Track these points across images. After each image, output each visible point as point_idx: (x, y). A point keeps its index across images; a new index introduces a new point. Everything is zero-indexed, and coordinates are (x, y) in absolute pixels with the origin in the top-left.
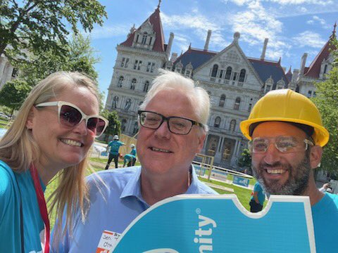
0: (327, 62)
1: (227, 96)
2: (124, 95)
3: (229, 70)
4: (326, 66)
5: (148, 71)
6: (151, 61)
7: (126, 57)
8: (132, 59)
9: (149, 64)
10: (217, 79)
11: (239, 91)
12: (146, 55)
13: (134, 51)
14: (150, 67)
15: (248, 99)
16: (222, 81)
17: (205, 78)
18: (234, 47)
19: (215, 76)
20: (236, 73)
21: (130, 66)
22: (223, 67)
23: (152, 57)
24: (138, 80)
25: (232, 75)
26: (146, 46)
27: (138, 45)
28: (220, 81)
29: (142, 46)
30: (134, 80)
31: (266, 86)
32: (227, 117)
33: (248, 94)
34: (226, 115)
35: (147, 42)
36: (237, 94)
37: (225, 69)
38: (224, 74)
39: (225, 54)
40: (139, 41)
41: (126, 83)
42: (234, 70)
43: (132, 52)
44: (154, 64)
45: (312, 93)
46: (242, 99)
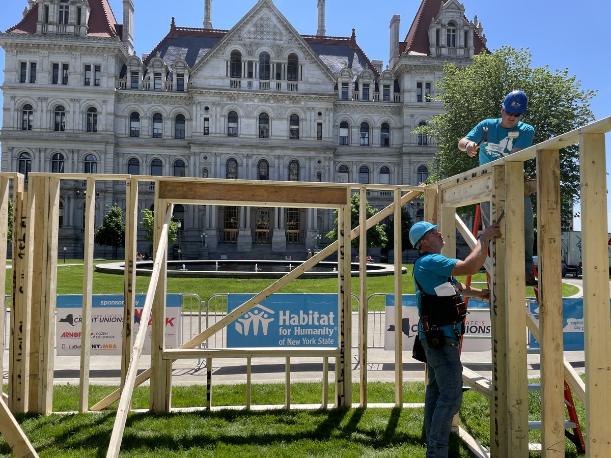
0: (438, 23)
1: (271, 115)
2: (42, 145)
3: (265, 60)
4: (438, 32)
5: (87, 83)
6: (92, 60)
7: (28, 58)
8: (44, 61)
9: (87, 68)
10: (244, 82)
11: (292, 99)
12: (76, 48)
13: (44, 41)
14: (91, 75)
15: (313, 114)
16: (256, 83)
17: (219, 83)
18: (265, 10)
19: (239, 76)
20: (279, 65)
21: (43, 77)
22: (250, 53)
23: (89, 50)
24: (69, 107)
25: (273, 70)
26: (70, 29)
27: (51, 28)
28: (250, 84)
29: (61, 30)
30: (59, 110)
31: (340, 86)
32: (279, 157)
33: (311, 104)
34: (278, 152)
35: (72, 18)
36: (289, 108)
37: (256, 59)
38: (256, 69)
39: (250, 27)
40: (51, 19)
41: (42, 119)
42: (274, 60)
43: (38, 46)
44: (98, 68)
45: (424, 86)
46: (302, 115)
